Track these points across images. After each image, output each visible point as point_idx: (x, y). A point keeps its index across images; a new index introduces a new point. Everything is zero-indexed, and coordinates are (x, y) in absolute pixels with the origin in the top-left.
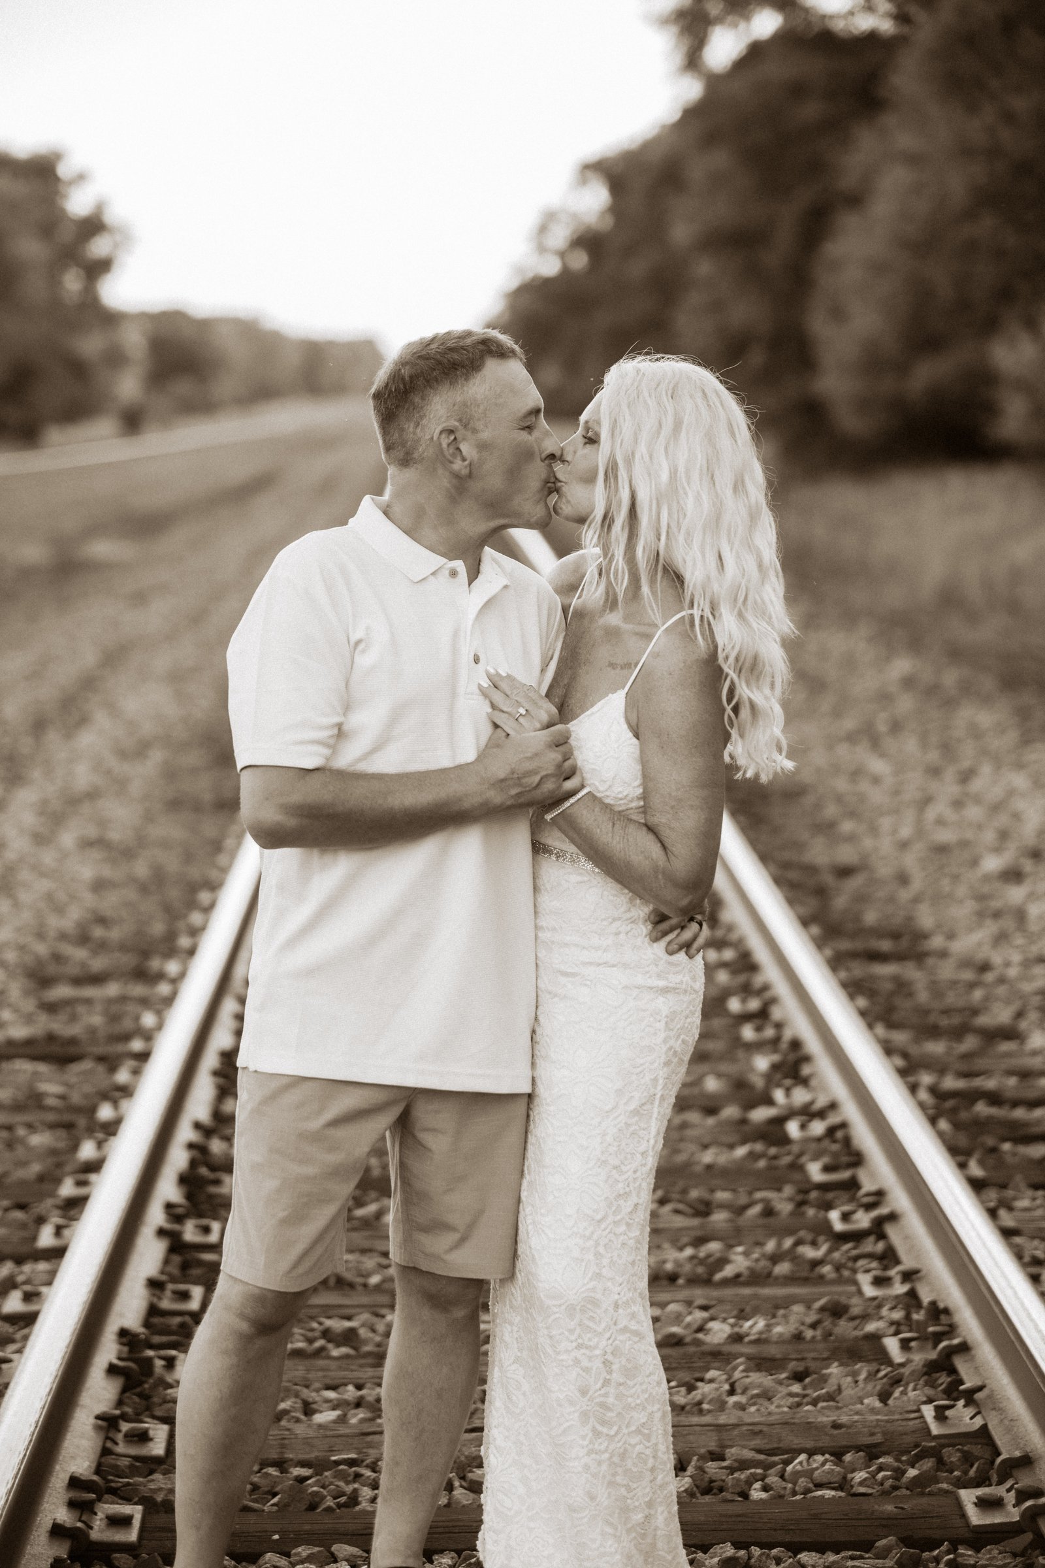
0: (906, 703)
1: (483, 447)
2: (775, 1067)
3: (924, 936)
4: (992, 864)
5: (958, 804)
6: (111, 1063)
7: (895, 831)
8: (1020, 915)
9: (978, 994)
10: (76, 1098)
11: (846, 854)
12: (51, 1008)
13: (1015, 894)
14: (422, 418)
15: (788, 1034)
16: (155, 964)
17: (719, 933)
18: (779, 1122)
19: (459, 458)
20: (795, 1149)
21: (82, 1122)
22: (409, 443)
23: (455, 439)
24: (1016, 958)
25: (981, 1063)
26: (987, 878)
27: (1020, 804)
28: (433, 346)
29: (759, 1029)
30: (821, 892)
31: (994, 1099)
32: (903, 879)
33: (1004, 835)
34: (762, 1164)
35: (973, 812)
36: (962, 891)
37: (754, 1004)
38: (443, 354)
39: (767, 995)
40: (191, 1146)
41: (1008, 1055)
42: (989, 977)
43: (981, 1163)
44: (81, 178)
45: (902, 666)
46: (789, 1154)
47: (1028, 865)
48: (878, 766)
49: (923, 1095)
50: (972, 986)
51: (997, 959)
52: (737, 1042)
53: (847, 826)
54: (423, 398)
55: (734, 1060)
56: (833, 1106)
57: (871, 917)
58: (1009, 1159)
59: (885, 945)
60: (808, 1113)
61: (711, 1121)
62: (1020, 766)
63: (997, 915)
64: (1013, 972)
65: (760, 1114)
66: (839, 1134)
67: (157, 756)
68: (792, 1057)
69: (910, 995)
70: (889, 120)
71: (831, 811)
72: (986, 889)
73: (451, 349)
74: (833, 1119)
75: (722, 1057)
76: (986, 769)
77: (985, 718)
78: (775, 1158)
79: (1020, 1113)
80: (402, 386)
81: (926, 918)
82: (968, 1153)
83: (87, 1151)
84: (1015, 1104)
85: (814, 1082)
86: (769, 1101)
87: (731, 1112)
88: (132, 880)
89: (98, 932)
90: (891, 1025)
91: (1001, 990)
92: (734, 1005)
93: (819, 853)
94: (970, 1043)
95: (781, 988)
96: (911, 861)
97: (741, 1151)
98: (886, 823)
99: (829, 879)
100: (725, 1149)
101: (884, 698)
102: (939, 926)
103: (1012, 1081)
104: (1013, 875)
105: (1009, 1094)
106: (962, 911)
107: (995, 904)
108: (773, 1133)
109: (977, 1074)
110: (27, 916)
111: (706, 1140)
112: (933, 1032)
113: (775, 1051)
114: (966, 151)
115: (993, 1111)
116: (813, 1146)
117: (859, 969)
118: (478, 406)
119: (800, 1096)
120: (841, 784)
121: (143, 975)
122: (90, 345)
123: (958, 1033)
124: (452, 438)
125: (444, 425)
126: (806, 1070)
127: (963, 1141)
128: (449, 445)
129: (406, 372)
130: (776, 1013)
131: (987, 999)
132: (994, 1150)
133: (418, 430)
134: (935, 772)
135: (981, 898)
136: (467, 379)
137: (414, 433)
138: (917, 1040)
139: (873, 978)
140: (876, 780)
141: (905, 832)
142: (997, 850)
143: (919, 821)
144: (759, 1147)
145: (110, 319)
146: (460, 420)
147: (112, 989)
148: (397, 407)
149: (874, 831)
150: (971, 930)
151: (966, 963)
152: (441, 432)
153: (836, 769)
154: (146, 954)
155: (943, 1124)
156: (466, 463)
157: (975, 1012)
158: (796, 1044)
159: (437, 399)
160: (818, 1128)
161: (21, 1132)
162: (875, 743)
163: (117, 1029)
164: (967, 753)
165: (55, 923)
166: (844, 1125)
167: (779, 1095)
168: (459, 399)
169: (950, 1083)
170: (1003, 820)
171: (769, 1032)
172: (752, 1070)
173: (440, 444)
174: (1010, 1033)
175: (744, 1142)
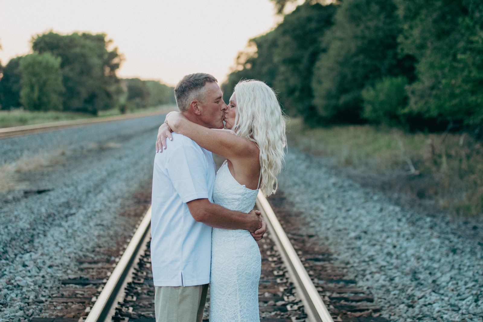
0: (333, 190)
1: (204, 107)
2: (285, 290)
3: (331, 254)
4: (353, 235)
5: (344, 218)
6: (97, 285)
7: (326, 225)
8: (359, 248)
9: (345, 270)
10: (86, 295)
11: (311, 231)
12: (82, 270)
13: (359, 243)
14: (187, 98)
15: (290, 281)
16: (113, 258)
17: (273, 253)
18: (285, 305)
19: (197, 110)
20: (289, 313)
21: (87, 302)
22: (184, 105)
23: (196, 104)
24: (357, 261)
25: (343, 290)
26: (351, 239)
27: (362, 218)
28: (191, 79)
29: (281, 280)
30: (303, 242)
31: (347, 300)
32: (327, 239)
33: (357, 227)
34: (279, 317)
35: (349, 220)
36: (343, 242)
37: (281, 273)
38: (194, 81)
39: (285, 270)
40: (116, 309)
41: (352, 287)
42: (349, 266)
43: (341, 318)
44: (110, 41)
45: (333, 180)
46: (287, 314)
47: (363, 235)
48: (323, 207)
49: (327, 299)
50: (343, 268)
51: (351, 261)
52: (275, 283)
53: (312, 224)
54: (188, 93)
55: (274, 288)
56: (300, 301)
57: (317, 249)
58: (349, 316)
59: (320, 257)
60: (293, 303)
61: (266, 305)
62: (364, 208)
63: (353, 249)
64: (355, 265)
65: (280, 303)
66: (301, 309)
67: (119, 201)
68: (290, 288)
69: (326, 271)
70: (334, 28)
71: (308, 219)
72: (350, 242)
73: (196, 80)
74: (300, 305)
75: (270, 287)
76: (354, 209)
77: (355, 195)
78: (283, 315)
79: (354, 304)
80: (182, 89)
81: (332, 249)
82: (338, 315)
83: (88, 309)
84: (352, 301)
85: (295, 294)
86: (283, 300)
87: (271, 302)
88: (109, 235)
89: (98, 249)
90: (319, 279)
91: (352, 269)
92: (275, 273)
93: (304, 231)
94: (342, 284)
95: (289, 269)
96: (329, 234)
97: (273, 313)
98: (324, 223)
99: (306, 238)
100: (268, 313)
101: (327, 189)
102: (336, 252)
103: (353, 295)
104: (358, 238)
105: (351, 299)
106: (343, 248)
107: (353, 246)
108: (283, 309)
109: (342, 293)
110: (78, 244)
111: (264, 310)
112: (331, 281)
113: (286, 286)
114: (356, 37)
115: (346, 303)
116: (294, 312)
117: (312, 263)
118: (203, 96)
119: (292, 298)
120: (312, 212)
121: (108, 261)
122: (112, 88)
123: (338, 281)
124: (195, 104)
125: (194, 101)
126: (294, 291)
127: (337, 311)
128: (194, 106)
129: (184, 85)
130: (287, 275)
131: (347, 272)
132: (345, 314)
133: (186, 102)
134: (339, 209)
135: (349, 244)
136: (200, 89)
137: (185, 103)
138: (326, 284)
139: (316, 266)
140: (322, 211)
141: (329, 226)
142: (354, 231)
143: (333, 222)
144: (278, 312)
145: (118, 81)
146: (198, 100)
147: (100, 265)
148: (181, 95)
149: (320, 225)
150: (345, 252)
151: (342, 262)
152: (192, 103)
153: (311, 208)
154: (110, 256)
155: (331, 307)
156: (199, 111)
157: (344, 276)
158: (291, 284)
159: (191, 94)
160: (296, 307)
161: (70, 304)
162: (323, 202)
163: (100, 276)
164: (349, 204)
165: (85, 246)
166: (303, 306)
167: (285, 298)
168: (198, 94)
169: (335, 295)
170: (357, 223)
171: (285, 281)
172: (279, 291)
173: (192, 106)
174: (353, 282)
175: (274, 311)
